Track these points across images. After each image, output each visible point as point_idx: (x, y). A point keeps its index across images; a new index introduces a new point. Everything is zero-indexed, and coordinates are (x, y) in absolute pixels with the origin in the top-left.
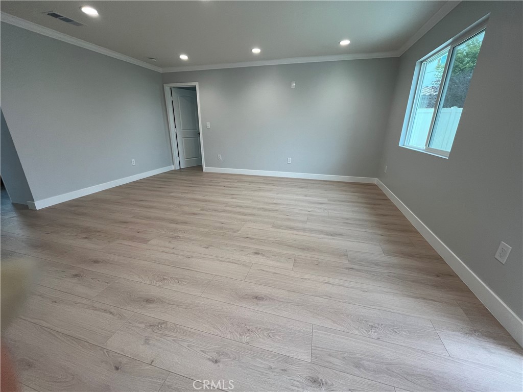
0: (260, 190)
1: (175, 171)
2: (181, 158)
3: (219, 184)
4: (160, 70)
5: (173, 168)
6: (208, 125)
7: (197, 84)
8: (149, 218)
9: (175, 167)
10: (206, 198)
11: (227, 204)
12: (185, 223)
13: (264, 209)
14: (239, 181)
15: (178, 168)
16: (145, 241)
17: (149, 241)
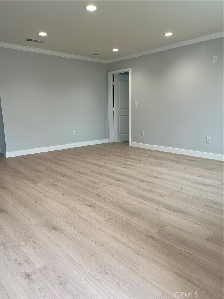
0: (160, 165)
1: (109, 144)
2: (116, 134)
3: (129, 157)
4: (106, 62)
5: (107, 141)
6: (136, 104)
7: (130, 70)
8: (53, 171)
9: (109, 140)
10: (106, 165)
11: (114, 171)
12: (70, 178)
13: (139, 180)
14: (150, 156)
15: (112, 141)
16: (35, 182)
17: (38, 183)
